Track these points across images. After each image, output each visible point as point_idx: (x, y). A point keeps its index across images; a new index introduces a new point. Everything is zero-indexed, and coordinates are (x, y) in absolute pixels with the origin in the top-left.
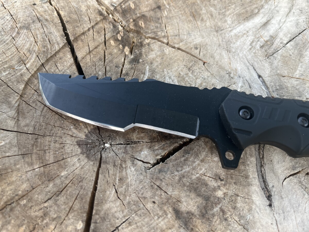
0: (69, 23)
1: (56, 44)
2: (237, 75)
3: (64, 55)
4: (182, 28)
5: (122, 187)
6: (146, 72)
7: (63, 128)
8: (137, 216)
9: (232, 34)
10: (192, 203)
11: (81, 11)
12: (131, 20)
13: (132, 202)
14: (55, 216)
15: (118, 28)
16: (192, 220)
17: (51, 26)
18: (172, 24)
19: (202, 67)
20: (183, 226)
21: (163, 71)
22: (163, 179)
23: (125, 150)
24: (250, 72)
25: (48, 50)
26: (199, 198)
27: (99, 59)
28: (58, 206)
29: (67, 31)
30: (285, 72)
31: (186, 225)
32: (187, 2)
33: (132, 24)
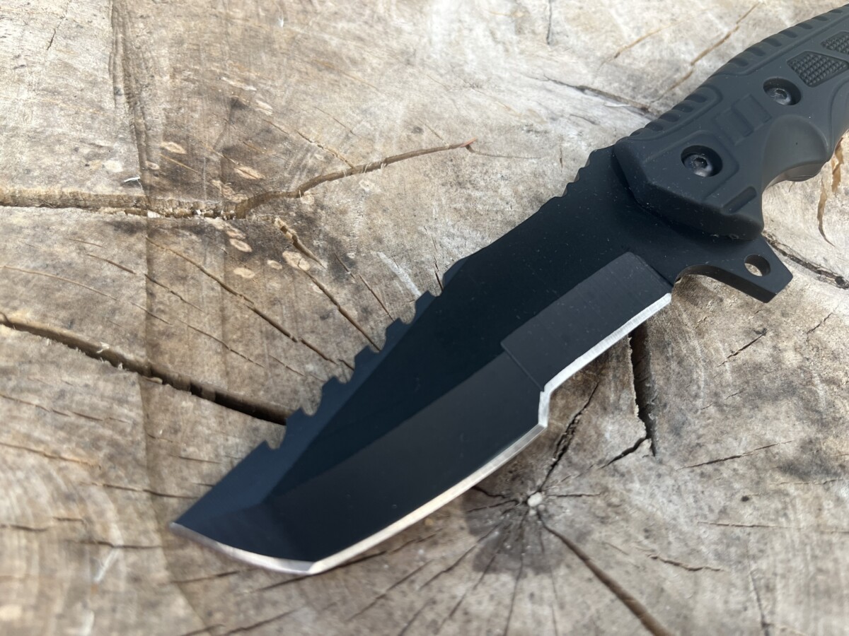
0: (77, 322)
1: (115, 406)
2: (545, 120)
3: (173, 413)
4: (339, 111)
5: (669, 543)
6: (393, 270)
7: (406, 579)
8: (759, 558)
10: (786, 425)
11: (70, 264)
12: (217, 183)
13: (720, 548)
15: (211, 225)
16: (822, 453)
17: (38, 377)
18: (307, 118)
19: (475, 157)
20: (828, 479)
21: (422, 235)
22: (699, 438)
23: (576, 469)
24: (559, 96)
25: (113, 443)
26: (782, 403)
27: (267, 338)
29: (99, 348)
30: (610, 46)
31: (827, 471)
32: (276, 46)
33: (228, 192)
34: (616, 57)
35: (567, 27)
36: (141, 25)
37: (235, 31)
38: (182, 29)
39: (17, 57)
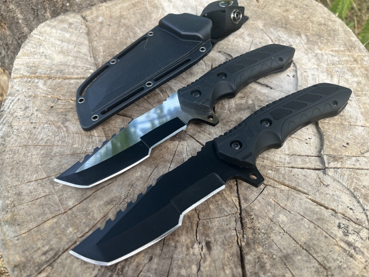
36: (95, 42)
39: (68, 50)
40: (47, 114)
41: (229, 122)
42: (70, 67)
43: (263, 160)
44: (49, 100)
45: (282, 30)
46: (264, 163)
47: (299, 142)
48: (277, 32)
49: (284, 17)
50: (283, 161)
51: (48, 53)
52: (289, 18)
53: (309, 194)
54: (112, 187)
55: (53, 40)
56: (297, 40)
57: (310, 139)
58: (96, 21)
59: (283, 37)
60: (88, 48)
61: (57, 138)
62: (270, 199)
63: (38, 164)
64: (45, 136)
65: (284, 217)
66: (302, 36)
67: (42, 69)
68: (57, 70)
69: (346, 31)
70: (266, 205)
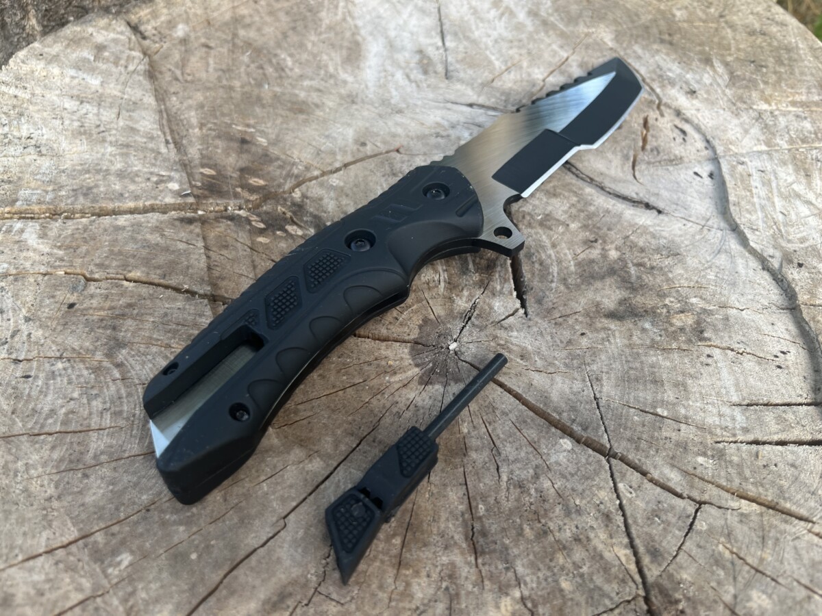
0: (167, 275)
1: (197, 318)
2: (447, 128)
4: (311, 138)
5: (536, 361)
7: (379, 393)
8: (591, 364)
9: (372, 89)
10: (609, 292)
11: (157, 245)
12: (239, 190)
13: (567, 361)
14: (531, 471)
15: (239, 215)
16: (633, 305)
17: (150, 306)
18: (291, 145)
19: (403, 157)
20: (636, 319)
22: (554, 304)
23: (478, 328)
24: (455, 111)
26: (607, 280)
28: (516, 461)
29: (182, 288)
30: (487, 75)
31: (636, 315)
32: (265, 102)
33: (246, 194)
34: (493, 81)
35: (458, 66)
36: (175, 99)
37: (237, 96)
38: (202, 98)
39: (99, 126)
40: (60, 328)
41: (568, 316)
42: (112, 178)
43: (676, 427)
44: (61, 284)
45: (664, 51)
46: (682, 433)
47: (760, 364)
48: (653, 56)
49: (662, 13)
50: (730, 425)
51: (45, 137)
52: (674, 16)
53: (814, 519)
54: (278, 550)
55: (55, 98)
56: (706, 75)
57: (783, 353)
58: (170, 35)
59: (670, 70)
60: (157, 118)
61: (97, 404)
62: (717, 546)
63: (48, 494)
64: (60, 401)
65: (764, 597)
66: (715, 64)
67: (30, 188)
68: (75, 187)
69: (816, 49)
70: (711, 566)
